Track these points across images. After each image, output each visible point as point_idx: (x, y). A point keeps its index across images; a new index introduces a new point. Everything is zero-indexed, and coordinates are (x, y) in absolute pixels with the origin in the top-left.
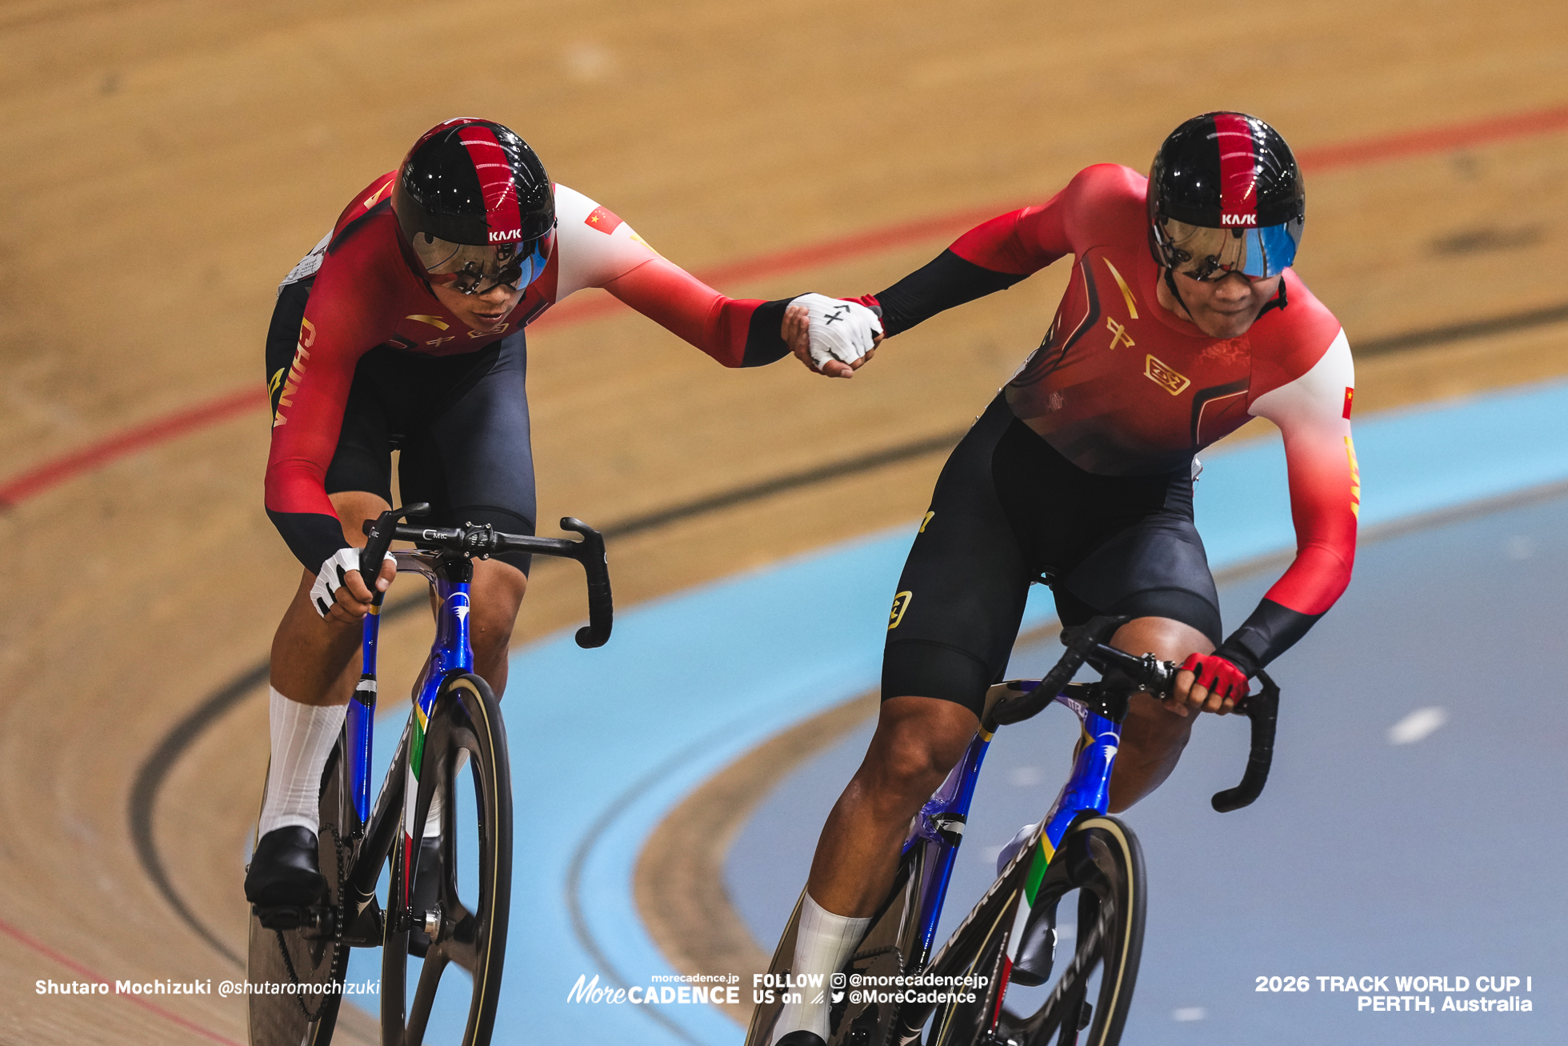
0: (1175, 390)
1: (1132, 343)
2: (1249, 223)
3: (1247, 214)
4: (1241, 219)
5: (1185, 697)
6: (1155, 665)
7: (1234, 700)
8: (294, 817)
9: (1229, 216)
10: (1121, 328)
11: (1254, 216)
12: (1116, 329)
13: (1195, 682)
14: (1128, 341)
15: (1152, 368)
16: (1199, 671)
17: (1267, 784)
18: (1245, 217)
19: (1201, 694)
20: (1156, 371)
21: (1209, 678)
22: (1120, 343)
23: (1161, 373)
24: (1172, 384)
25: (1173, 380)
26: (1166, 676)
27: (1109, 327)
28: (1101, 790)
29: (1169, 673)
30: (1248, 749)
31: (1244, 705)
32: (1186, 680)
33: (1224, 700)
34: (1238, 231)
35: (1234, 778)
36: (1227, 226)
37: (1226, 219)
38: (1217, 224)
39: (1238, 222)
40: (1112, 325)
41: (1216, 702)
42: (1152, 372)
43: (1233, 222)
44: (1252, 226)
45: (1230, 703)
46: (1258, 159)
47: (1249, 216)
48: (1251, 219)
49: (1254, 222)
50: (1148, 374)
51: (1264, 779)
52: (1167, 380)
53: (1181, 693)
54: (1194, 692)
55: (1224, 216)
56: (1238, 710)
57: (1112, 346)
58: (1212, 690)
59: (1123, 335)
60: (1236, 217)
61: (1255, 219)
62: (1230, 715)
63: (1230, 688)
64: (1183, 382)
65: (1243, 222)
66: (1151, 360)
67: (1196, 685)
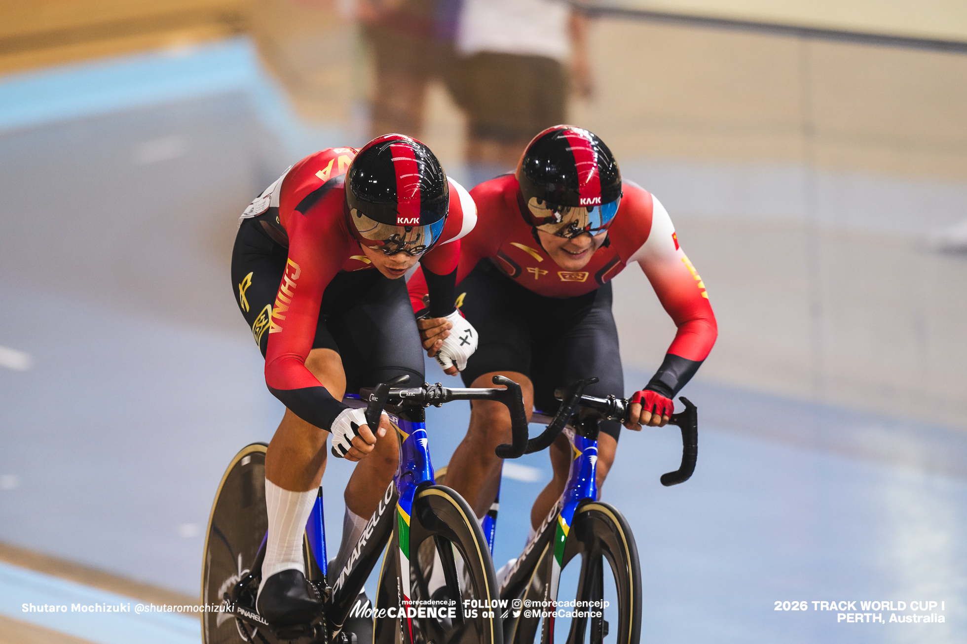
0: (582, 279)
1: (546, 272)
2: (597, 202)
3: (595, 197)
4: (592, 201)
5: (638, 420)
6: (616, 403)
7: (668, 416)
8: (289, 563)
9: (585, 199)
10: (537, 269)
11: (600, 198)
12: (534, 270)
13: (642, 410)
14: (543, 272)
15: (564, 277)
16: (643, 403)
17: (696, 468)
18: (594, 199)
19: (648, 416)
20: (567, 277)
21: (650, 406)
22: (540, 275)
23: (570, 276)
24: (580, 278)
25: (579, 276)
26: (623, 408)
27: (530, 271)
28: (592, 485)
29: (625, 408)
30: (682, 447)
31: (675, 420)
32: (637, 409)
33: (662, 418)
34: (590, 208)
35: (675, 465)
36: (583, 206)
37: (583, 201)
38: (578, 205)
39: (590, 203)
40: (531, 270)
41: (658, 419)
42: (564, 278)
43: (587, 203)
44: (598, 204)
45: (667, 418)
46: (593, 165)
47: (597, 198)
48: (598, 200)
49: (600, 202)
50: (563, 280)
51: (694, 465)
52: (576, 277)
53: (636, 418)
54: (643, 415)
55: (581, 199)
56: (671, 422)
57: (536, 277)
58: (653, 412)
59: (539, 271)
60: (589, 200)
61: (600, 200)
62: (667, 426)
63: (664, 409)
64: (584, 275)
65: (593, 202)
66: (562, 274)
67: (644, 411)
